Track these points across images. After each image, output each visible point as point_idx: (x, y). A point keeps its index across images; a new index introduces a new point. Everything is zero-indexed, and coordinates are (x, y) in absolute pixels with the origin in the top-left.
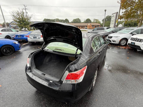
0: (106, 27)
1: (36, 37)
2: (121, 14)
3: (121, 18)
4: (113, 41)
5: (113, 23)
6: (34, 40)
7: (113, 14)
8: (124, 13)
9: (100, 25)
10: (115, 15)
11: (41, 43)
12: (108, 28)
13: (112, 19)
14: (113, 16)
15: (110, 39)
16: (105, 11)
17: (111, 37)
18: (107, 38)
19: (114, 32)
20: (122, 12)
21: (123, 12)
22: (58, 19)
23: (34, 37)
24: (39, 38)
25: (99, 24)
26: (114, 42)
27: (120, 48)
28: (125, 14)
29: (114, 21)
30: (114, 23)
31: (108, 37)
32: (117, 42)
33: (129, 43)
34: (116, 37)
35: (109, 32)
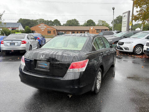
0: (116, 31)
1: (14, 44)
3: (136, 18)
4: (125, 49)
5: (124, 25)
6: (10, 48)
7: (123, 14)
8: (139, 12)
9: (109, 29)
10: (127, 14)
11: (21, 52)
12: (118, 32)
13: (123, 20)
14: (124, 16)
15: (121, 46)
16: (113, 9)
17: (122, 44)
18: (117, 45)
19: (126, 37)
21: (137, 12)
22: (43, 20)
23: (10, 43)
24: (19, 45)
26: (127, 49)
27: (134, 58)
28: (141, 14)
29: (126, 23)
30: (126, 25)
31: (119, 44)
32: (131, 50)
33: (144, 50)
34: (129, 44)
35: (119, 36)
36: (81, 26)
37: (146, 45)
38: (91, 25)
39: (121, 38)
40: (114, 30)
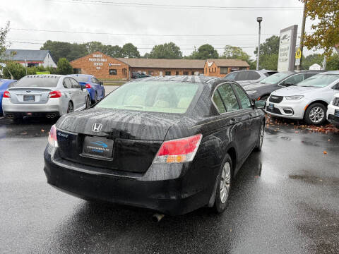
0: (265, 71)
1: (33, 97)
2: (310, 32)
3: (311, 43)
4: (286, 112)
5: (284, 57)
7: (282, 31)
8: (317, 28)
10: (289, 33)
11: (49, 117)
12: (270, 74)
13: (281, 46)
15: (277, 105)
16: (260, 21)
17: (280, 99)
18: (268, 102)
19: (288, 85)
20: (312, 25)
21: (314, 27)
23: (25, 96)
24: (44, 101)
25: (246, 64)
26: (290, 112)
27: (306, 132)
28: (322, 33)
29: (288, 52)
30: (288, 57)
31: (271, 100)
32: (299, 114)
33: (329, 115)
34: (295, 101)
35: (273, 83)
36: (186, 58)
37: (334, 104)
38: (209, 58)
39: (276, 87)
40: (260, 69)
